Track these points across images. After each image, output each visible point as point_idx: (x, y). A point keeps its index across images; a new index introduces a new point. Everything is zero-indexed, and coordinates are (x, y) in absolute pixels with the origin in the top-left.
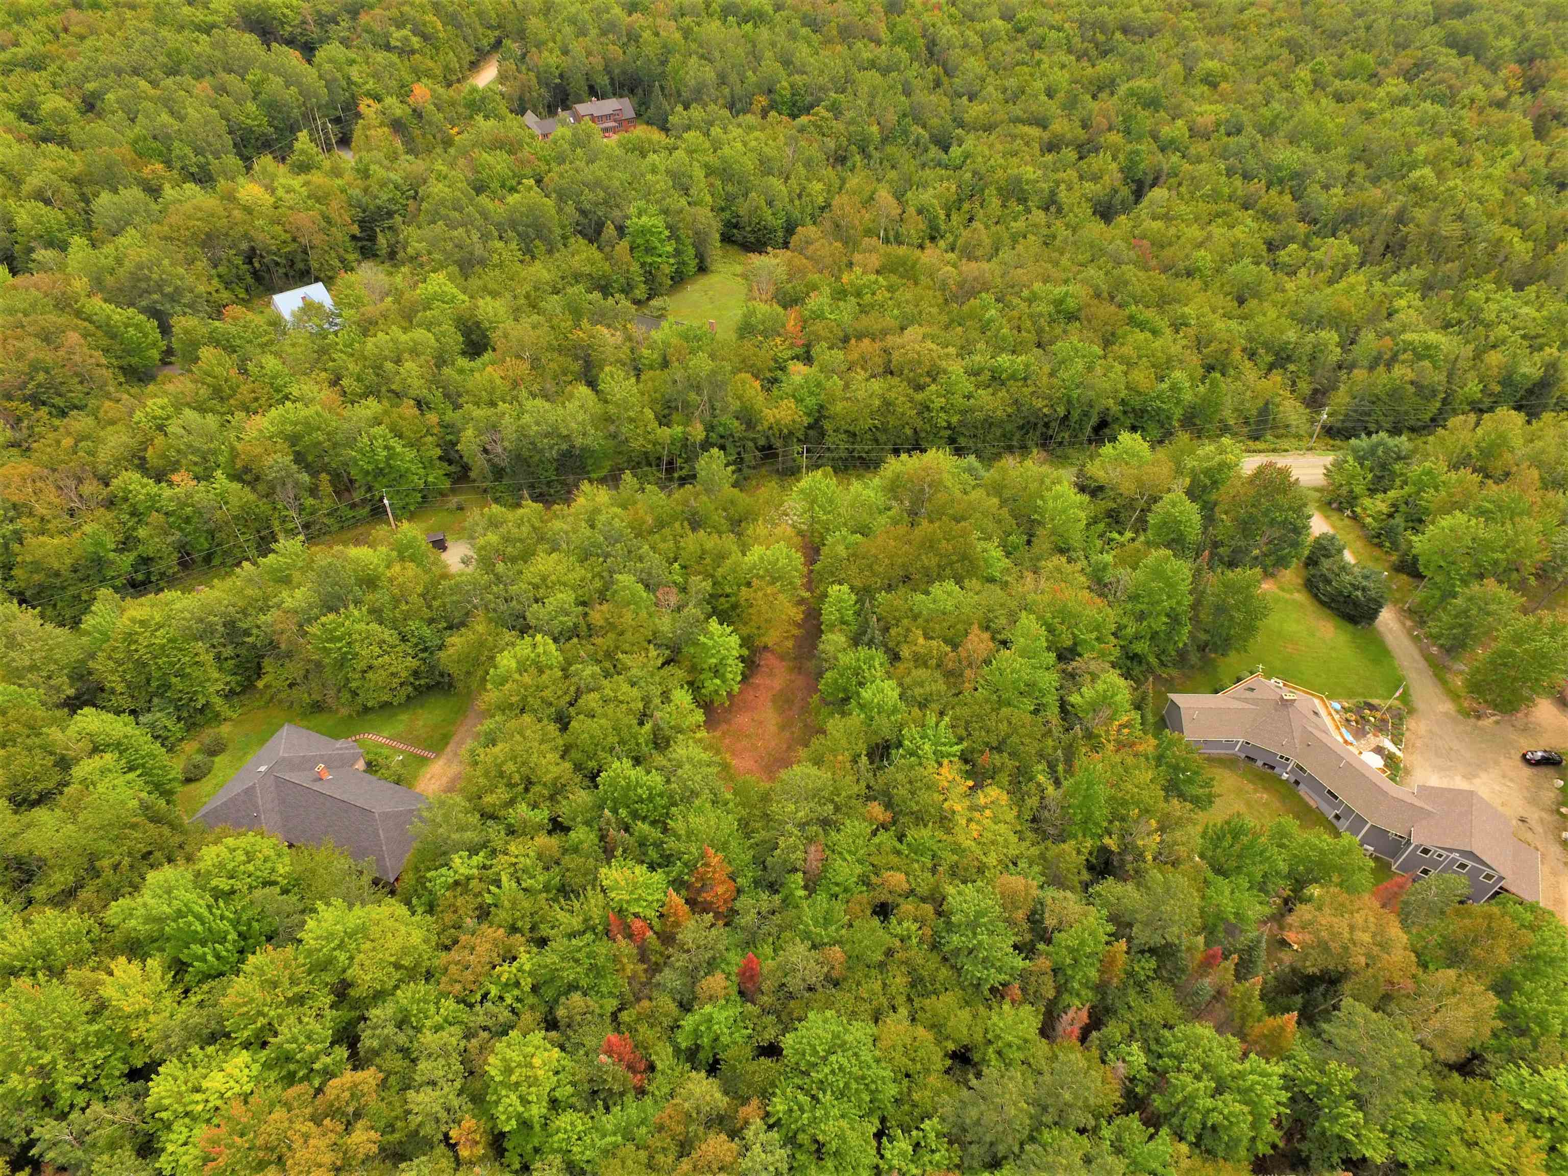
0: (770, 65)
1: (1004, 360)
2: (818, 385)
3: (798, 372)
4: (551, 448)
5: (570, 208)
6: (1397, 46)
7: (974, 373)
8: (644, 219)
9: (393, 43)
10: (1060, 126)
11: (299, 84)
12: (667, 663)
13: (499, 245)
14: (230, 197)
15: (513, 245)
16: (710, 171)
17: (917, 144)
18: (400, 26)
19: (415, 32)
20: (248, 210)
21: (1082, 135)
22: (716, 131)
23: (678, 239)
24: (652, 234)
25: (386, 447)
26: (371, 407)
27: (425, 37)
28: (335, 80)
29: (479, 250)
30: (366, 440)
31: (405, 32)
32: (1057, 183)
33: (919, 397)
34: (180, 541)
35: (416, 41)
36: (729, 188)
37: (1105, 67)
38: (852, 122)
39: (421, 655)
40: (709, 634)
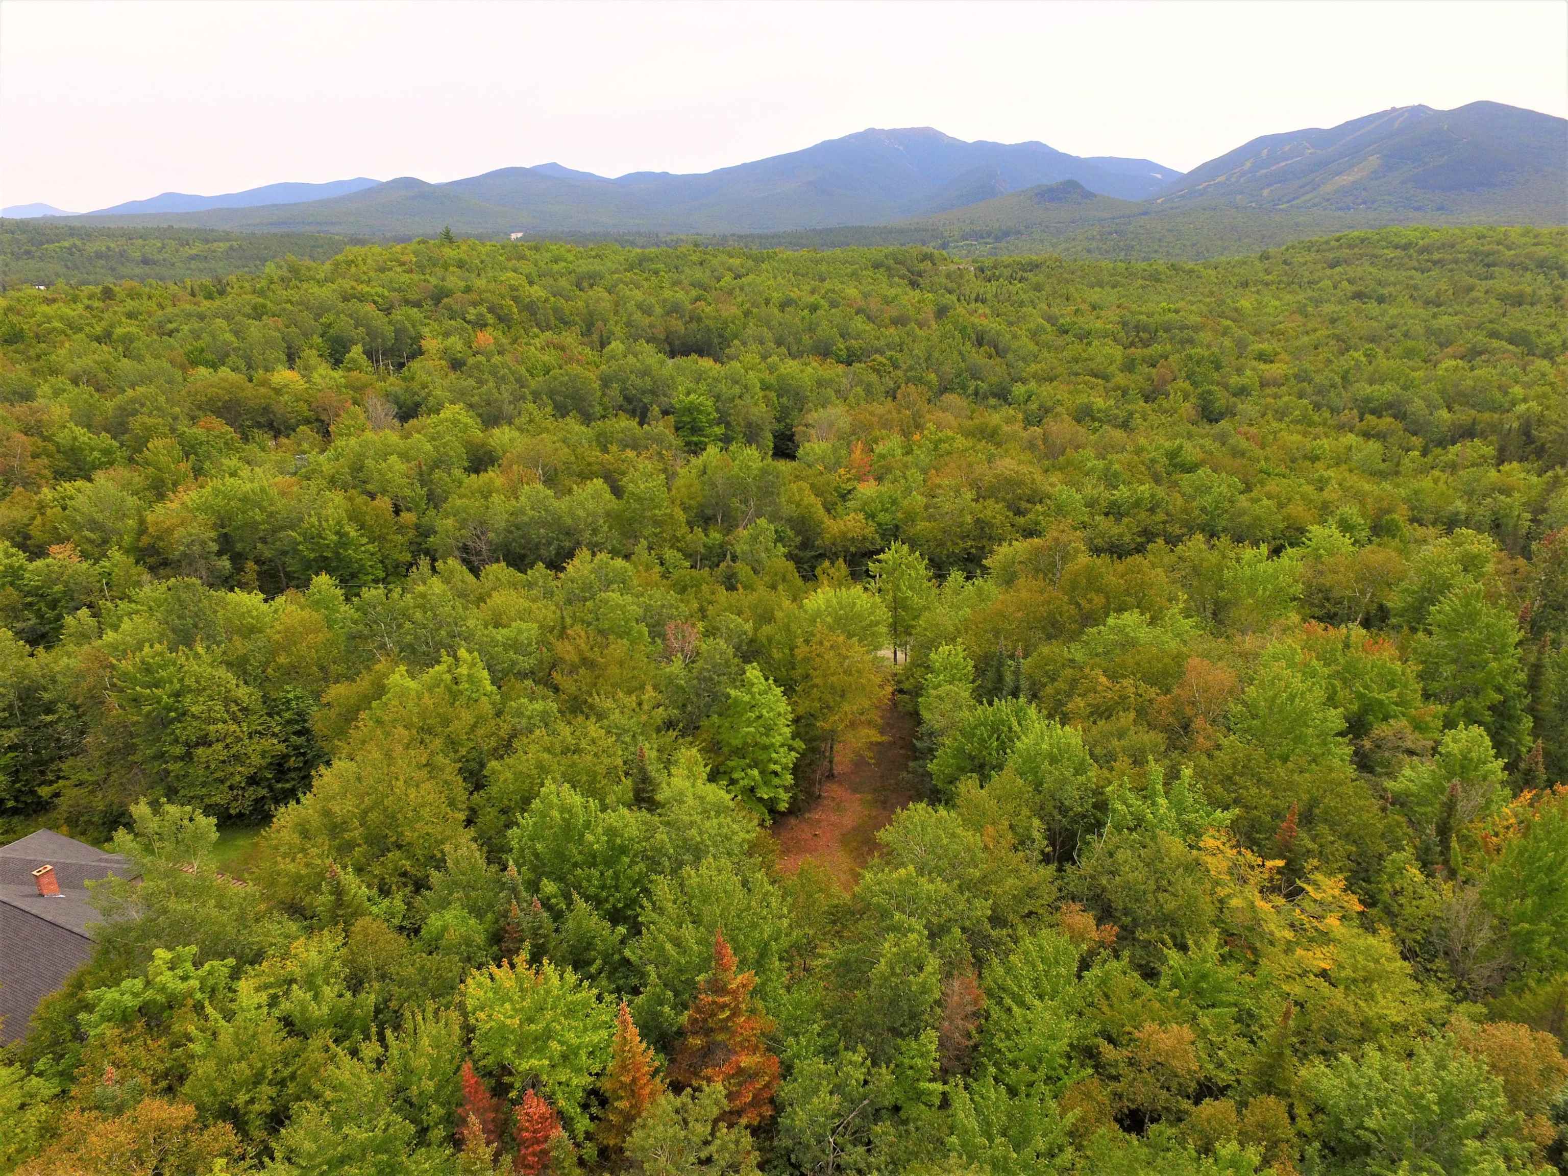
0: (826, 330)
1: (1122, 493)
2: (894, 502)
3: (868, 489)
4: (549, 544)
5: (615, 390)
6: (1442, 346)
8: (692, 396)
9: (468, 317)
10: (1120, 379)
11: (368, 327)
12: (670, 725)
13: (531, 406)
14: (264, 383)
15: (549, 409)
16: (765, 387)
17: (976, 394)
18: (475, 304)
19: (491, 310)
20: (278, 391)
21: (1148, 387)
22: (774, 359)
23: (728, 425)
24: (700, 412)
25: (337, 533)
27: (500, 319)
28: (405, 330)
29: (508, 409)
30: (314, 520)
31: (483, 309)
32: (1131, 414)
33: (1021, 520)
34: (33, 629)
35: (490, 319)
36: (784, 400)
37: (1156, 349)
38: (911, 368)
39: (294, 738)
40: (744, 685)
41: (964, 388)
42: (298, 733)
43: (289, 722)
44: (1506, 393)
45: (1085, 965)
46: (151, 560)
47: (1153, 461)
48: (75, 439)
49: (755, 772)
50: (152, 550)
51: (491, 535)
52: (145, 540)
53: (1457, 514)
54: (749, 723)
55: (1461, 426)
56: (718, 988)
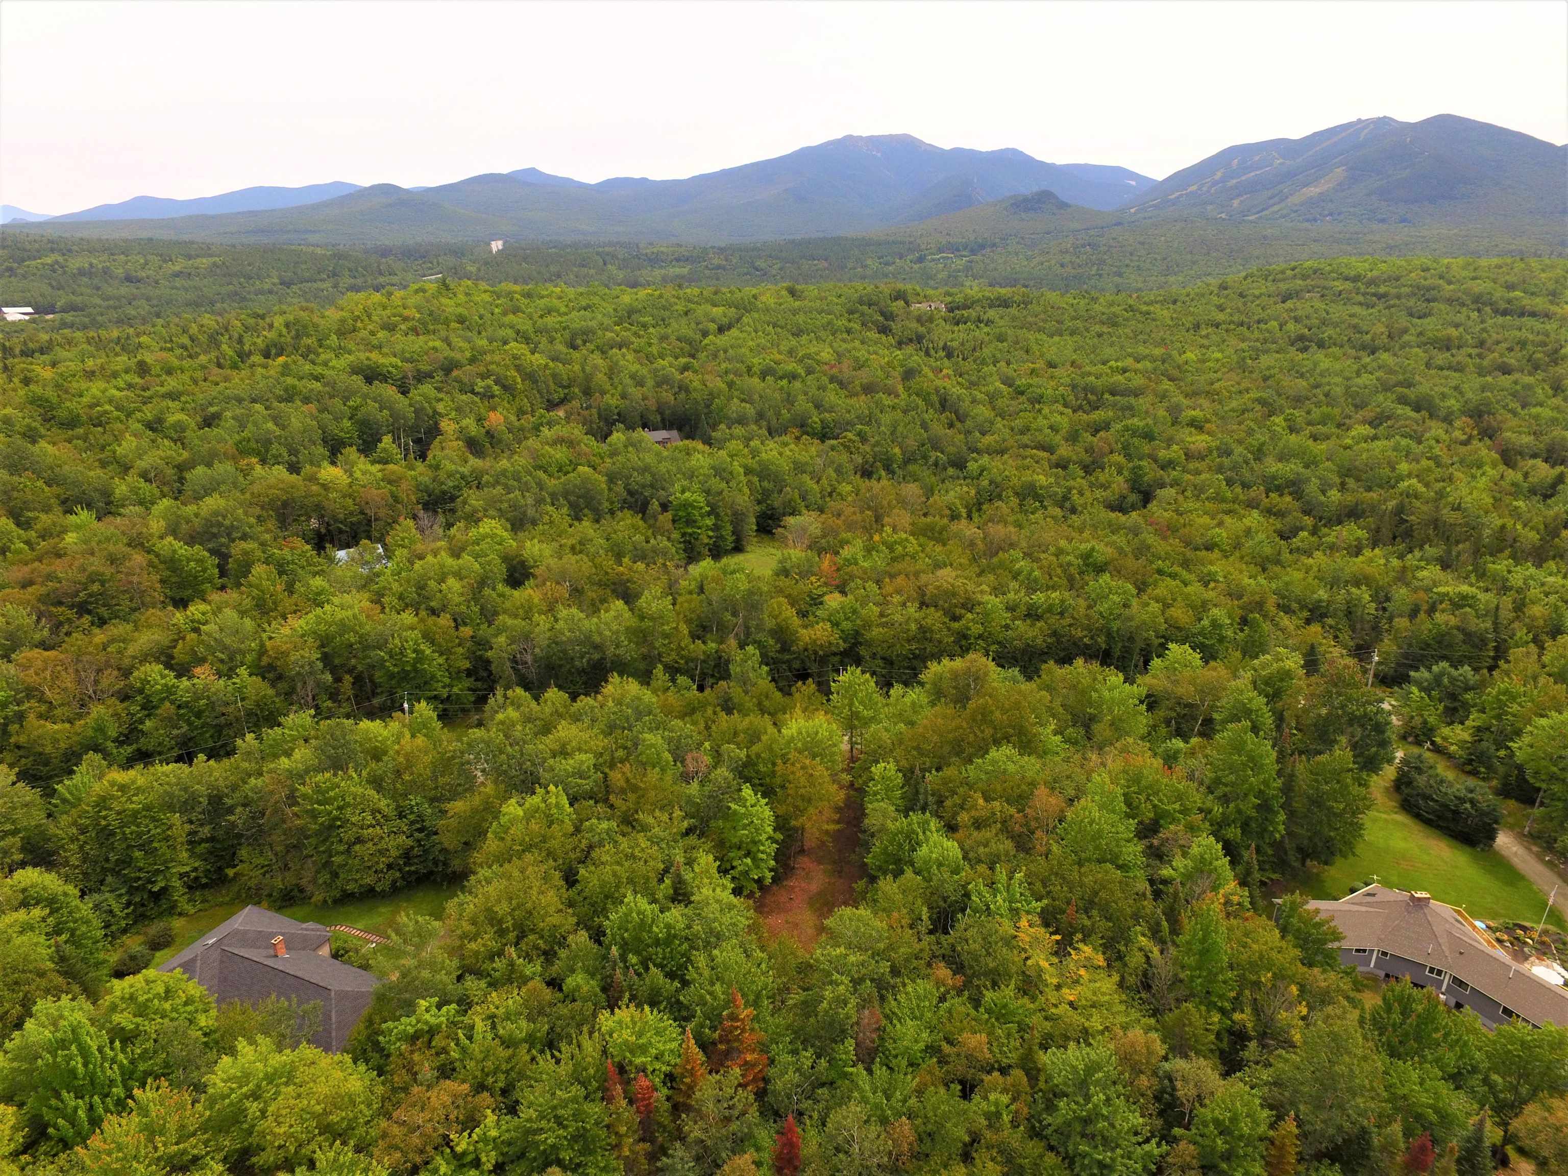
0: (803, 404)
1: (1039, 597)
2: (854, 612)
3: (834, 601)
4: (582, 657)
5: (619, 488)
6: (1356, 406)
7: (1011, 608)
8: (687, 494)
9: (477, 389)
10: (1064, 451)
11: (390, 409)
12: (688, 832)
13: (550, 509)
14: (313, 479)
15: (565, 510)
16: (748, 471)
17: (936, 464)
18: (483, 377)
19: (497, 382)
20: (325, 487)
21: (1087, 459)
22: (755, 443)
23: (717, 516)
24: (694, 508)
25: (415, 651)
26: (408, 617)
27: (505, 388)
28: (423, 409)
29: (531, 512)
30: (397, 641)
31: (490, 382)
32: (1070, 490)
33: (956, 625)
35: (496, 389)
36: (765, 484)
37: (1098, 415)
38: (877, 444)
39: (416, 835)
40: (742, 801)
41: (925, 457)
42: (420, 830)
43: (412, 823)
44: (1393, 469)
45: (942, 999)
46: (271, 676)
47: (1069, 564)
48: (174, 551)
49: (748, 861)
50: (271, 667)
51: (537, 650)
52: (265, 661)
53: (1320, 601)
54: (744, 827)
55: (1346, 507)
56: (733, 1017)
